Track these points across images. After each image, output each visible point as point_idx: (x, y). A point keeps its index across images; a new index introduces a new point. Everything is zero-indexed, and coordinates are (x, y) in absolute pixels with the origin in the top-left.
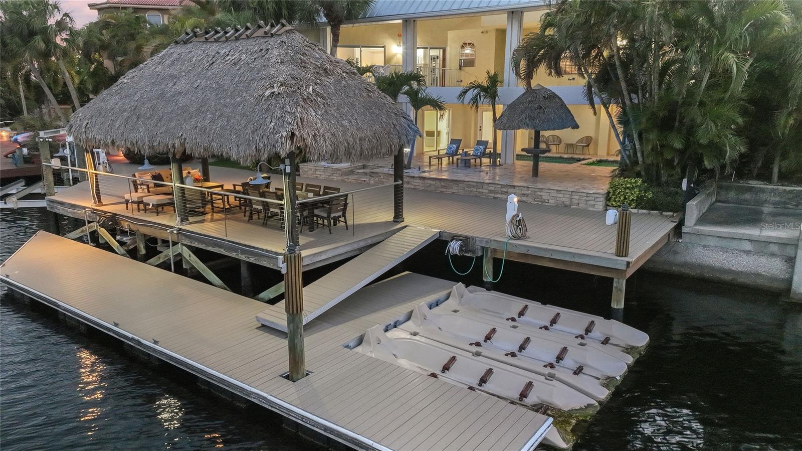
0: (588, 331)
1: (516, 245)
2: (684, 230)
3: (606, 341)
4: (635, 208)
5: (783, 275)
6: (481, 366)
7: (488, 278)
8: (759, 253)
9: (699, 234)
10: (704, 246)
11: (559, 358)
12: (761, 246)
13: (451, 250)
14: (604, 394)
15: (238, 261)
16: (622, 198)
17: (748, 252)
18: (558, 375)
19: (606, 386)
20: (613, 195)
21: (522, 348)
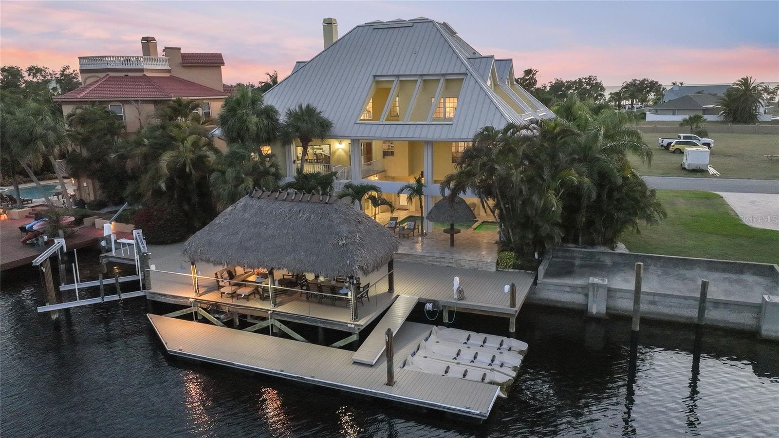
0: (501, 345)
1: (461, 304)
2: (538, 282)
3: (510, 350)
4: (512, 269)
5: (584, 303)
6: (462, 369)
7: (446, 320)
8: (573, 292)
9: (545, 284)
10: (548, 290)
11: (493, 361)
12: (574, 289)
13: (427, 308)
14: (514, 374)
15: (317, 328)
16: (505, 264)
17: (568, 292)
18: (495, 369)
19: (514, 370)
20: (501, 262)
21: (475, 358)
